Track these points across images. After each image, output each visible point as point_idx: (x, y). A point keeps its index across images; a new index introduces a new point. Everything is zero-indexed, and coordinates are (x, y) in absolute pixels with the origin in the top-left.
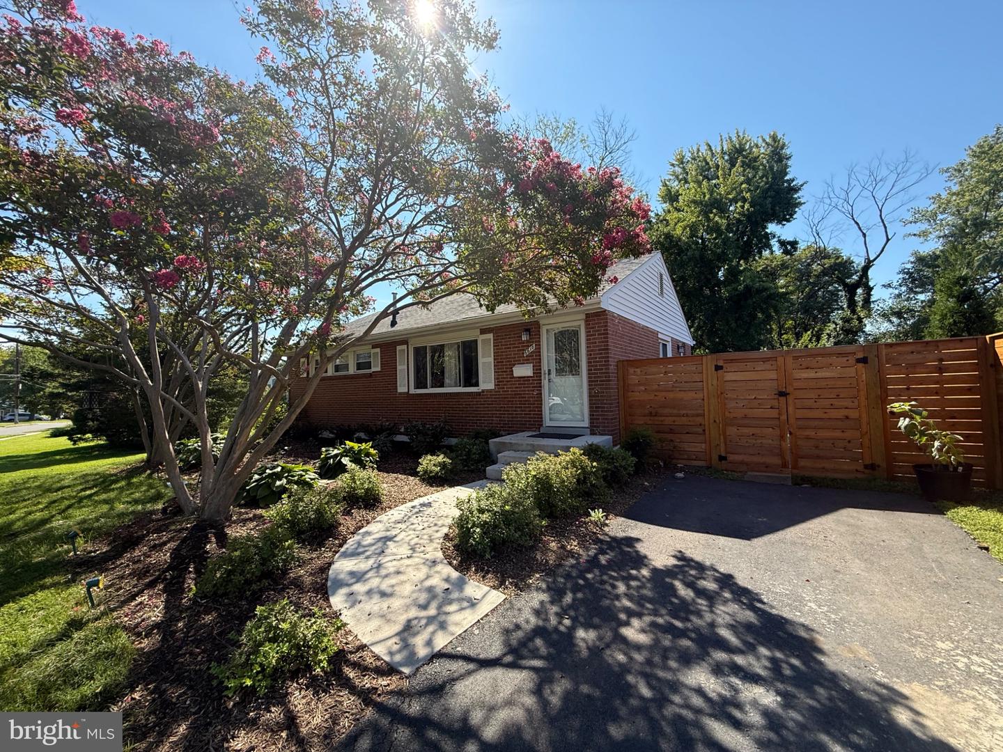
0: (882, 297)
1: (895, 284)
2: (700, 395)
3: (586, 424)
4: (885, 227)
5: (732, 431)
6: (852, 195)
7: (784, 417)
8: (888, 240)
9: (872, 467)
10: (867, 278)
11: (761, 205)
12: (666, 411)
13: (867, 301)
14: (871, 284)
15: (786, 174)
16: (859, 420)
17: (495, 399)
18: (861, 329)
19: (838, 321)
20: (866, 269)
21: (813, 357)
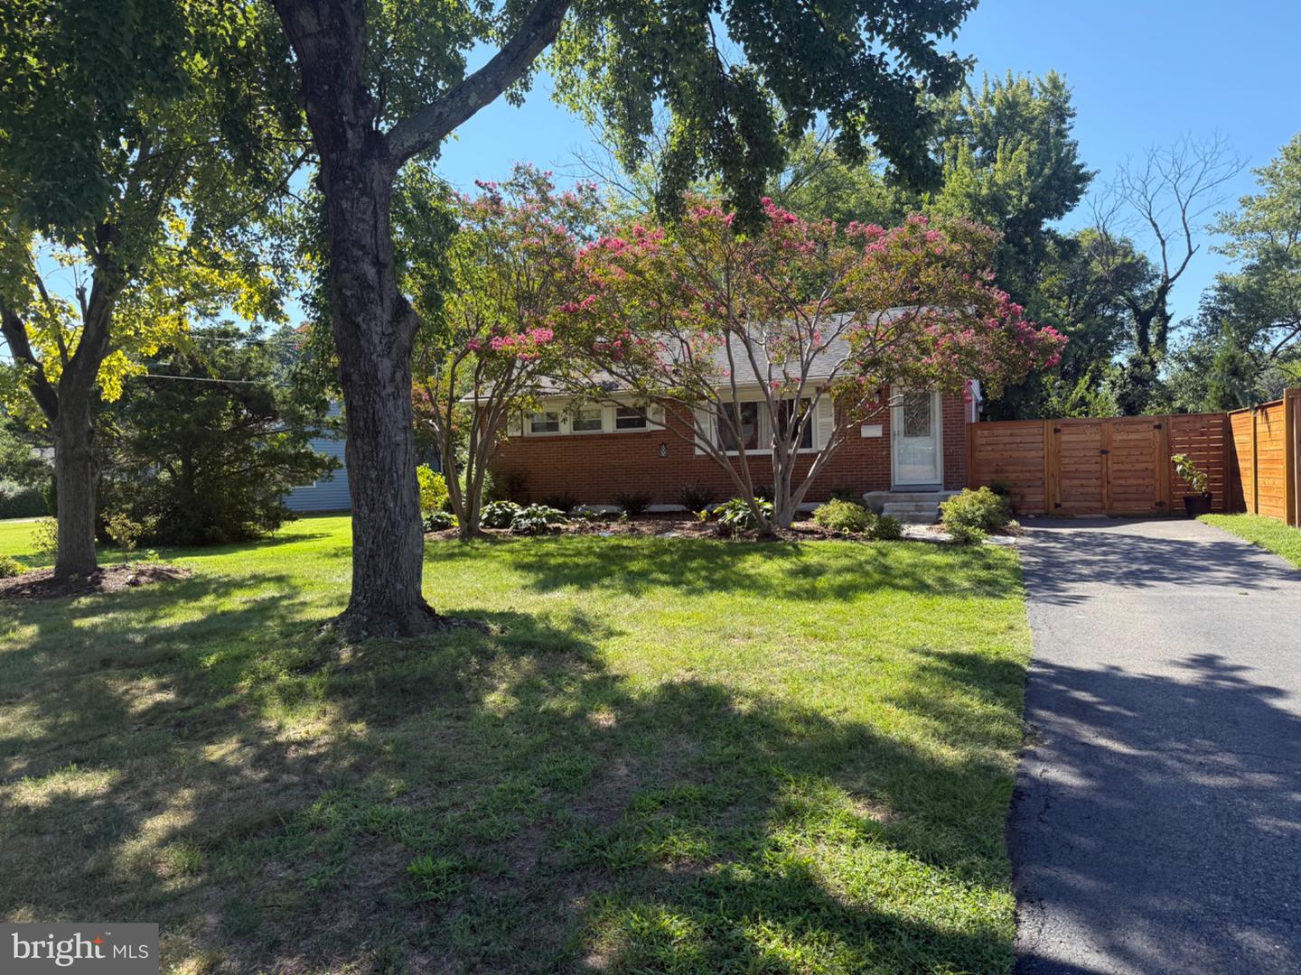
0: (1179, 339)
1: (1195, 321)
2: (1041, 454)
3: (939, 480)
4: (1188, 235)
5: (1065, 483)
6: (1152, 188)
7: (1104, 470)
8: (1191, 253)
9: (1161, 504)
10: (1164, 303)
11: (1042, 199)
12: (1010, 468)
13: (1162, 338)
14: (1169, 310)
15: (1074, 157)
16: (1153, 471)
17: (836, 461)
18: (1153, 378)
19: (1126, 364)
20: (1164, 290)
21: (1126, 423)
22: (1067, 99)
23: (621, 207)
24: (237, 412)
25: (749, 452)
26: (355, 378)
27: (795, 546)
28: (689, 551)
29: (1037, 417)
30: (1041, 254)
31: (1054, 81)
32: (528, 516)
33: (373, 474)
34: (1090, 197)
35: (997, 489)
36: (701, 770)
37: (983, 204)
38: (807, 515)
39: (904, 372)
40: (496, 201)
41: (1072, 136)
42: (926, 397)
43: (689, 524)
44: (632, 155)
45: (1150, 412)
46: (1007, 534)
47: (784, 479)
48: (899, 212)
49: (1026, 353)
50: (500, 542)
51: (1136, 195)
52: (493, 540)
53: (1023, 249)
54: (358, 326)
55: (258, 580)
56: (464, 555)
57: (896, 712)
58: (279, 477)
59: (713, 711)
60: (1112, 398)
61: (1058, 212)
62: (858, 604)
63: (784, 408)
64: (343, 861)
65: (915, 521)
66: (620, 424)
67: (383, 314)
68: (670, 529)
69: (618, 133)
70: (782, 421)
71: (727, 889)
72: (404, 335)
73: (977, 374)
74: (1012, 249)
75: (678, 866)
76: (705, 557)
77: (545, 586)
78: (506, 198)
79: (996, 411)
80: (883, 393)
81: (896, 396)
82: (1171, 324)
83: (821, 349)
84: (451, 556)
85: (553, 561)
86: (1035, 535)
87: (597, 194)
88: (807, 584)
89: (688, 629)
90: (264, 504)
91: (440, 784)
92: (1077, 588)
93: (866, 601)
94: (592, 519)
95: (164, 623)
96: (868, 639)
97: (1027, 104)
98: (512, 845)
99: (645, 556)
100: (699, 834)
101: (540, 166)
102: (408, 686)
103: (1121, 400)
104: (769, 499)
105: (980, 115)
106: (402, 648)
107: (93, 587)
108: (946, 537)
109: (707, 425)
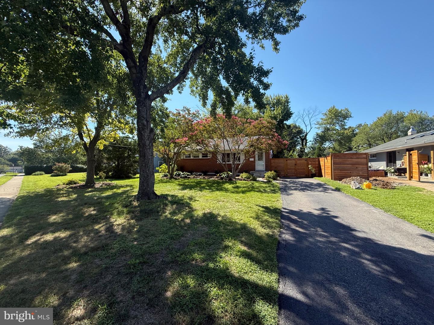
0: (309, 144)
1: (312, 141)
2: (284, 165)
3: (264, 169)
4: (311, 125)
5: (288, 171)
6: (304, 116)
7: (296, 168)
8: (311, 128)
9: (306, 175)
10: (306, 137)
12: (278, 167)
13: (306, 144)
14: (307, 139)
15: (290, 110)
16: (305, 169)
17: (244, 165)
18: (304, 151)
19: (299, 148)
20: (306, 135)
21: (300, 159)
22: (289, 100)
23: (205, 116)
24: (129, 153)
25: (227, 163)
26: (141, 144)
27: (236, 182)
28: (214, 182)
29: (282, 158)
30: (284, 127)
31: (287, 96)
32: (183, 174)
33: (144, 165)
34: (293, 118)
35: (275, 171)
36: (207, 235)
37: (273, 118)
38: (238, 176)
39: (258, 148)
40: (179, 113)
41: (290, 106)
42: (262, 153)
43: (215, 177)
44: (204, 104)
45: (304, 157)
46: (277, 180)
47: (234, 168)
48: (257, 119)
49: (281, 145)
50: (177, 180)
51: (301, 117)
52: (176, 179)
53: (280, 126)
54: (142, 134)
55: (127, 186)
56: (169, 182)
57: (253, 220)
58: (136, 165)
59: (212, 219)
60: (297, 155)
61: (287, 120)
62: (247, 194)
63: (234, 154)
64: (115, 259)
65: (260, 177)
66: (203, 157)
67: (148, 131)
68: (211, 178)
69: (201, 100)
70: (234, 156)
71: (207, 270)
72: (152, 136)
73: (272, 149)
74: (278, 126)
75: (196, 262)
76: (217, 184)
77: (183, 189)
78: (181, 113)
79: (275, 156)
80: (254, 152)
81: (256, 153)
82: (307, 141)
83: (242, 143)
84: (166, 182)
85: (186, 184)
86: (283, 180)
87: (199, 112)
88: (237, 190)
89: (211, 199)
90: (133, 171)
91: (146, 237)
92: (291, 192)
93: (248, 194)
94: (196, 175)
95: (103, 195)
96: (248, 202)
97: (281, 100)
98: (157, 255)
99: (205, 183)
100: (203, 253)
101: (188, 107)
102: (147, 211)
103: (298, 155)
104: (231, 172)
105: (273, 102)
106: (148, 202)
107: (93, 187)
108: (265, 181)
109: (220, 157)
